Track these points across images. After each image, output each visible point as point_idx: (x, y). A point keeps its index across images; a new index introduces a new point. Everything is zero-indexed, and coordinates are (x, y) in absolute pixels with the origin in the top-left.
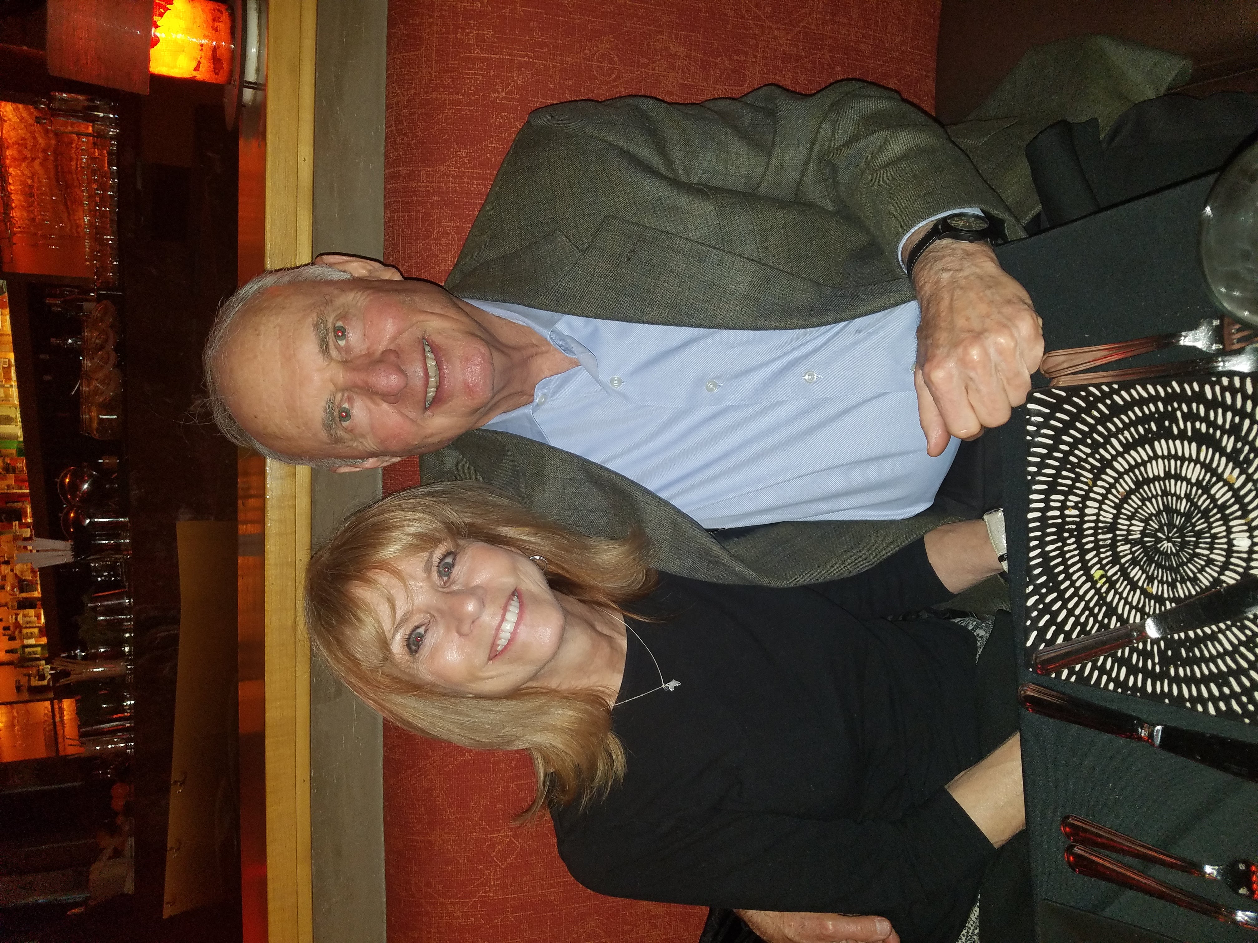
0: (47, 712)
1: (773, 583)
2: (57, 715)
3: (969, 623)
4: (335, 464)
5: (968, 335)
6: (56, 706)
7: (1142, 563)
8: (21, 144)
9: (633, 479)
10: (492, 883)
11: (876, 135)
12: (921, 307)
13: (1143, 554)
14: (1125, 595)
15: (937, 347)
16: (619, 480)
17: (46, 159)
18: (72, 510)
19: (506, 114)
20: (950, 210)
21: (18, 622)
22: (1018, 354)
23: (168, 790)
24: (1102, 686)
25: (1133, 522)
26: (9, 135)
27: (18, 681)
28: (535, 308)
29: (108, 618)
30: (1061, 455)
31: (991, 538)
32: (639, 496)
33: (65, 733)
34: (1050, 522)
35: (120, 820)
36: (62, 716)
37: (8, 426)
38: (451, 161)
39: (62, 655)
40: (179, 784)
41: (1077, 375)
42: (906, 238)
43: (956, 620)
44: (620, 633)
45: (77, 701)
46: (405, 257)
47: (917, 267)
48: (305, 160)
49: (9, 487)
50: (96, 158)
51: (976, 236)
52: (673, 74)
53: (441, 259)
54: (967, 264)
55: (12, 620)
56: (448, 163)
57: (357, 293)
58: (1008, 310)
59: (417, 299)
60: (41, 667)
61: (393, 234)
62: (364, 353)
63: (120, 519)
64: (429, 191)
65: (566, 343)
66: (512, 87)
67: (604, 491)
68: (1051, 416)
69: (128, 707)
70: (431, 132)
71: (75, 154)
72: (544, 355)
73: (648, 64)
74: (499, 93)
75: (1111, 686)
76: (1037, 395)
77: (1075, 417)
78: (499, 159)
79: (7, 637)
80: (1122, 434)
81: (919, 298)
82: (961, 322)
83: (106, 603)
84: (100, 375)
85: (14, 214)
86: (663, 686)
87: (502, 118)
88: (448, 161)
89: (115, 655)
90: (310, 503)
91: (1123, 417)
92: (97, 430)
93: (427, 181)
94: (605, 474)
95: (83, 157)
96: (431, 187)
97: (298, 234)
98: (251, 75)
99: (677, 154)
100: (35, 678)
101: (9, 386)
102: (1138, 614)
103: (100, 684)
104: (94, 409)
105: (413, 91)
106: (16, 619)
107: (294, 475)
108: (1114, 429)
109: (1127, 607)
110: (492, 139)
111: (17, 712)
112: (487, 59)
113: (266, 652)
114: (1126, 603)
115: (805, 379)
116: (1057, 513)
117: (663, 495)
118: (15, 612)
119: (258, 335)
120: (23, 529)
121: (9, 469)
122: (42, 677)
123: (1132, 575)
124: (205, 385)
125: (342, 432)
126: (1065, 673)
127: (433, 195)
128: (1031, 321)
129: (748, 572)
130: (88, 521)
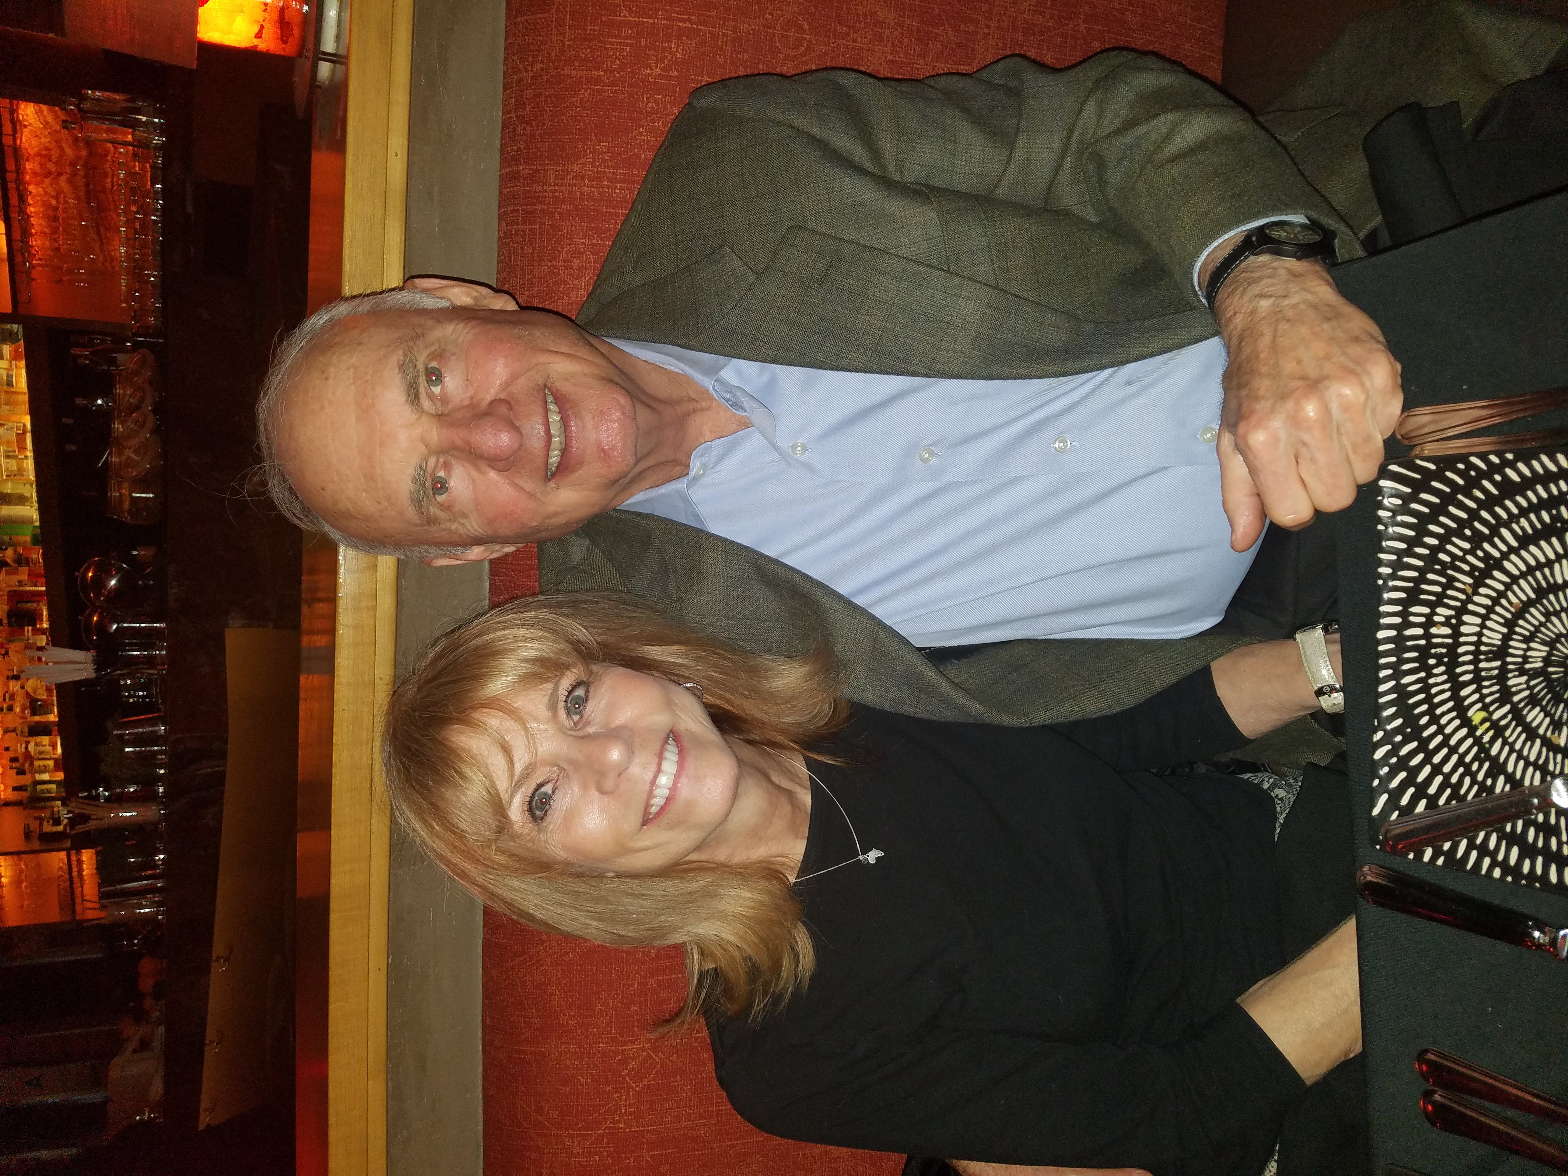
0: (61, 865)
1: (1006, 720)
2: (75, 869)
3: (1263, 780)
4: (429, 553)
5: (1300, 383)
6: (74, 858)
7: (1544, 703)
8: (44, 155)
9: (819, 579)
10: (623, 1111)
11: (1162, 119)
12: (1228, 346)
13: (1546, 690)
14: (1518, 746)
15: (1257, 399)
16: (799, 579)
17: (74, 174)
18: (95, 612)
19: (660, 96)
20: (1267, 217)
21: (29, 753)
22: (1368, 412)
23: (208, 971)
24: (1484, 872)
25: (1532, 645)
26: (30, 144)
27: (27, 826)
28: (693, 350)
29: (137, 749)
30: (1426, 552)
31: (1305, 665)
32: (826, 601)
33: (84, 891)
34: (1409, 643)
35: (148, 1003)
36: (80, 870)
37: (21, 507)
38: (587, 158)
39: (80, 795)
40: (222, 960)
41: (1452, 442)
42: (1205, 253)
43: (1246, 776)
44: (802, 786)
45: (98, 854)
46: (525, 284)
47: (1222, 294)
48: (396, 155)
49: (20, 582)
50: (136, 173)
51: (1304, 252)
52: (880, 47)
53: (571, 286)
54: (1293, 287)
55: (21, 749)
56: (582, 161)
57: (458, 324)
58: (1356, 350)
59: (537, 333)
60: (56, 809)
61: (510, 253)
62: (466, 403)
63: (155, 625)
64: (557, 197)
65: (735, 396)
66: (669, 61)
67: (781, 595)
68: (1413, 497)
69: (160, 862)
70: (563, 120)
71: (111, 169)
72: (704, 413)
73: (848, 34)
74: (651, 69)
75: (1497, 873)
76: (1394, 468)
77: (1448, 499)
78: (650, 155)
79: (15, 771)
80: (1518, 523)
81: (1225, 334)
82: (1289, 366)
83: (136, 731)
84: (134, 442)
85: (34, 243)
86: (861, 857)
87: (655, 102)
88: (583, 157)
89: (145, 797)
90: (395, 603)
91: (1519, 499)
92: (129, 512)
93: (556, 184)
94: (782, 571)
95: (119, 172)
96: (560, 192)
97: (385, 252)
98: (329, 45)
99: (887, 145)
100: (48, 822)
101: (23, 457)
102: (1538, 775)
103: (127, 833)
104: (126, 485)
105: (539, 66)
106: (27, 748)
107: (375, 567)
108: (1504, 515)
109: (1521, 763)
110: (641, 129)
111: (26, 865)
112: (637, 24)
113: (333, 799)
114: (1520, 757)
115: (1055, 448)
116: (1419, 631)
117: (860, 601)
118: (26, 739)
119: (327, 379)
120: (37, 637)
121: (21, 560)
122: (57, 822)
123: (1529, 719)
124: (259, 448)
125: (436, 509)
126: (1428, 853)
127: (563, 202)
128: (1388, 367)
129: (975, 708)
130: (115, 627)
